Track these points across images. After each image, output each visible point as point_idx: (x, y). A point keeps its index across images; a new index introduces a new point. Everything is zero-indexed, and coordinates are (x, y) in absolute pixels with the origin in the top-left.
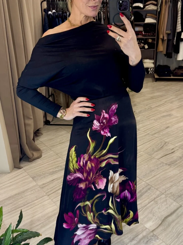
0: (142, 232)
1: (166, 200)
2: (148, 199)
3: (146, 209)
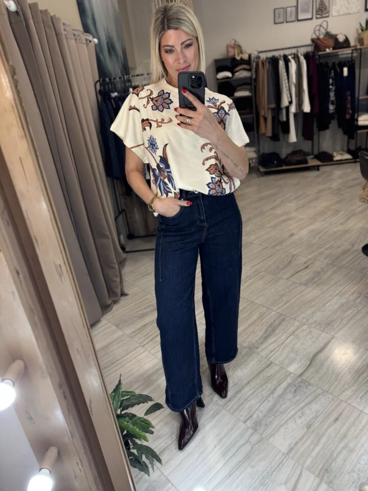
0: (285, 379)
1: (310, 331)
2: (285, 333)
3: (284, 348)
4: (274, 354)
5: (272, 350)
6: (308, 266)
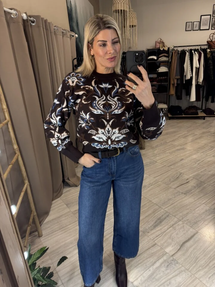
0: (162, 257)
1: (183, 226)
2: (167, 225)
3: (165, 234)
4: (159, 238)
5: (157, 235)
6: (189, 181)
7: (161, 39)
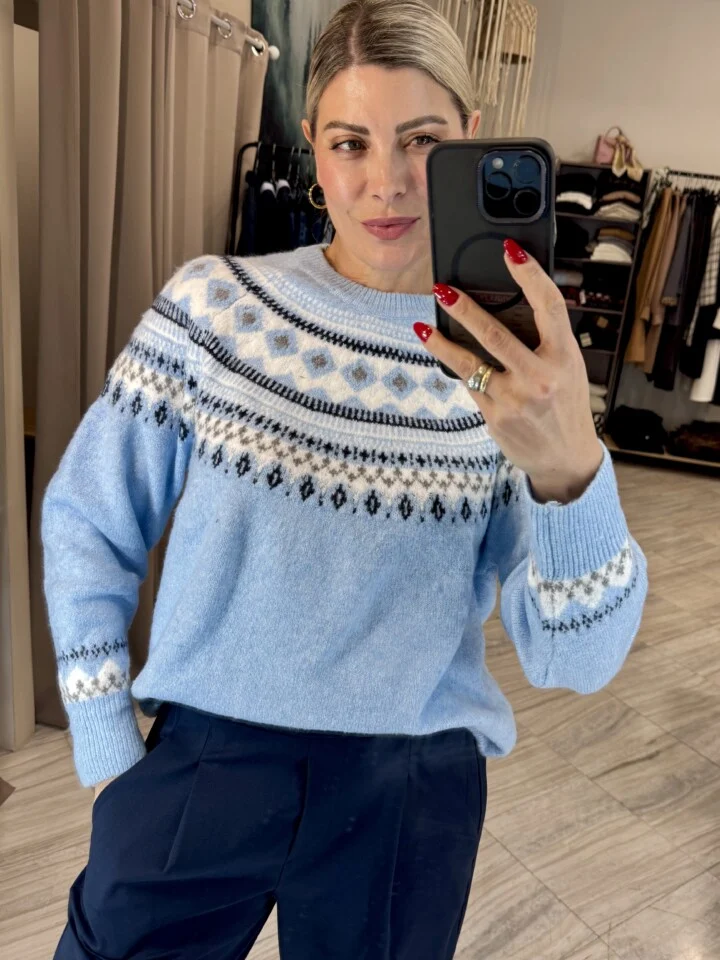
7: (621, 133)
